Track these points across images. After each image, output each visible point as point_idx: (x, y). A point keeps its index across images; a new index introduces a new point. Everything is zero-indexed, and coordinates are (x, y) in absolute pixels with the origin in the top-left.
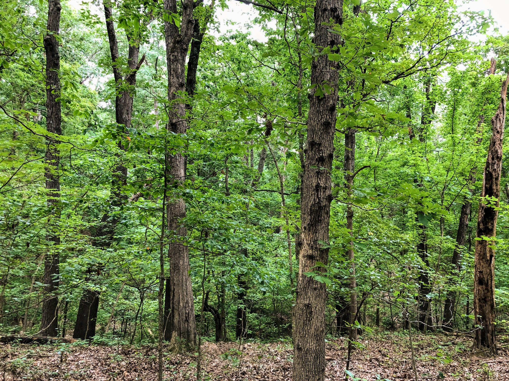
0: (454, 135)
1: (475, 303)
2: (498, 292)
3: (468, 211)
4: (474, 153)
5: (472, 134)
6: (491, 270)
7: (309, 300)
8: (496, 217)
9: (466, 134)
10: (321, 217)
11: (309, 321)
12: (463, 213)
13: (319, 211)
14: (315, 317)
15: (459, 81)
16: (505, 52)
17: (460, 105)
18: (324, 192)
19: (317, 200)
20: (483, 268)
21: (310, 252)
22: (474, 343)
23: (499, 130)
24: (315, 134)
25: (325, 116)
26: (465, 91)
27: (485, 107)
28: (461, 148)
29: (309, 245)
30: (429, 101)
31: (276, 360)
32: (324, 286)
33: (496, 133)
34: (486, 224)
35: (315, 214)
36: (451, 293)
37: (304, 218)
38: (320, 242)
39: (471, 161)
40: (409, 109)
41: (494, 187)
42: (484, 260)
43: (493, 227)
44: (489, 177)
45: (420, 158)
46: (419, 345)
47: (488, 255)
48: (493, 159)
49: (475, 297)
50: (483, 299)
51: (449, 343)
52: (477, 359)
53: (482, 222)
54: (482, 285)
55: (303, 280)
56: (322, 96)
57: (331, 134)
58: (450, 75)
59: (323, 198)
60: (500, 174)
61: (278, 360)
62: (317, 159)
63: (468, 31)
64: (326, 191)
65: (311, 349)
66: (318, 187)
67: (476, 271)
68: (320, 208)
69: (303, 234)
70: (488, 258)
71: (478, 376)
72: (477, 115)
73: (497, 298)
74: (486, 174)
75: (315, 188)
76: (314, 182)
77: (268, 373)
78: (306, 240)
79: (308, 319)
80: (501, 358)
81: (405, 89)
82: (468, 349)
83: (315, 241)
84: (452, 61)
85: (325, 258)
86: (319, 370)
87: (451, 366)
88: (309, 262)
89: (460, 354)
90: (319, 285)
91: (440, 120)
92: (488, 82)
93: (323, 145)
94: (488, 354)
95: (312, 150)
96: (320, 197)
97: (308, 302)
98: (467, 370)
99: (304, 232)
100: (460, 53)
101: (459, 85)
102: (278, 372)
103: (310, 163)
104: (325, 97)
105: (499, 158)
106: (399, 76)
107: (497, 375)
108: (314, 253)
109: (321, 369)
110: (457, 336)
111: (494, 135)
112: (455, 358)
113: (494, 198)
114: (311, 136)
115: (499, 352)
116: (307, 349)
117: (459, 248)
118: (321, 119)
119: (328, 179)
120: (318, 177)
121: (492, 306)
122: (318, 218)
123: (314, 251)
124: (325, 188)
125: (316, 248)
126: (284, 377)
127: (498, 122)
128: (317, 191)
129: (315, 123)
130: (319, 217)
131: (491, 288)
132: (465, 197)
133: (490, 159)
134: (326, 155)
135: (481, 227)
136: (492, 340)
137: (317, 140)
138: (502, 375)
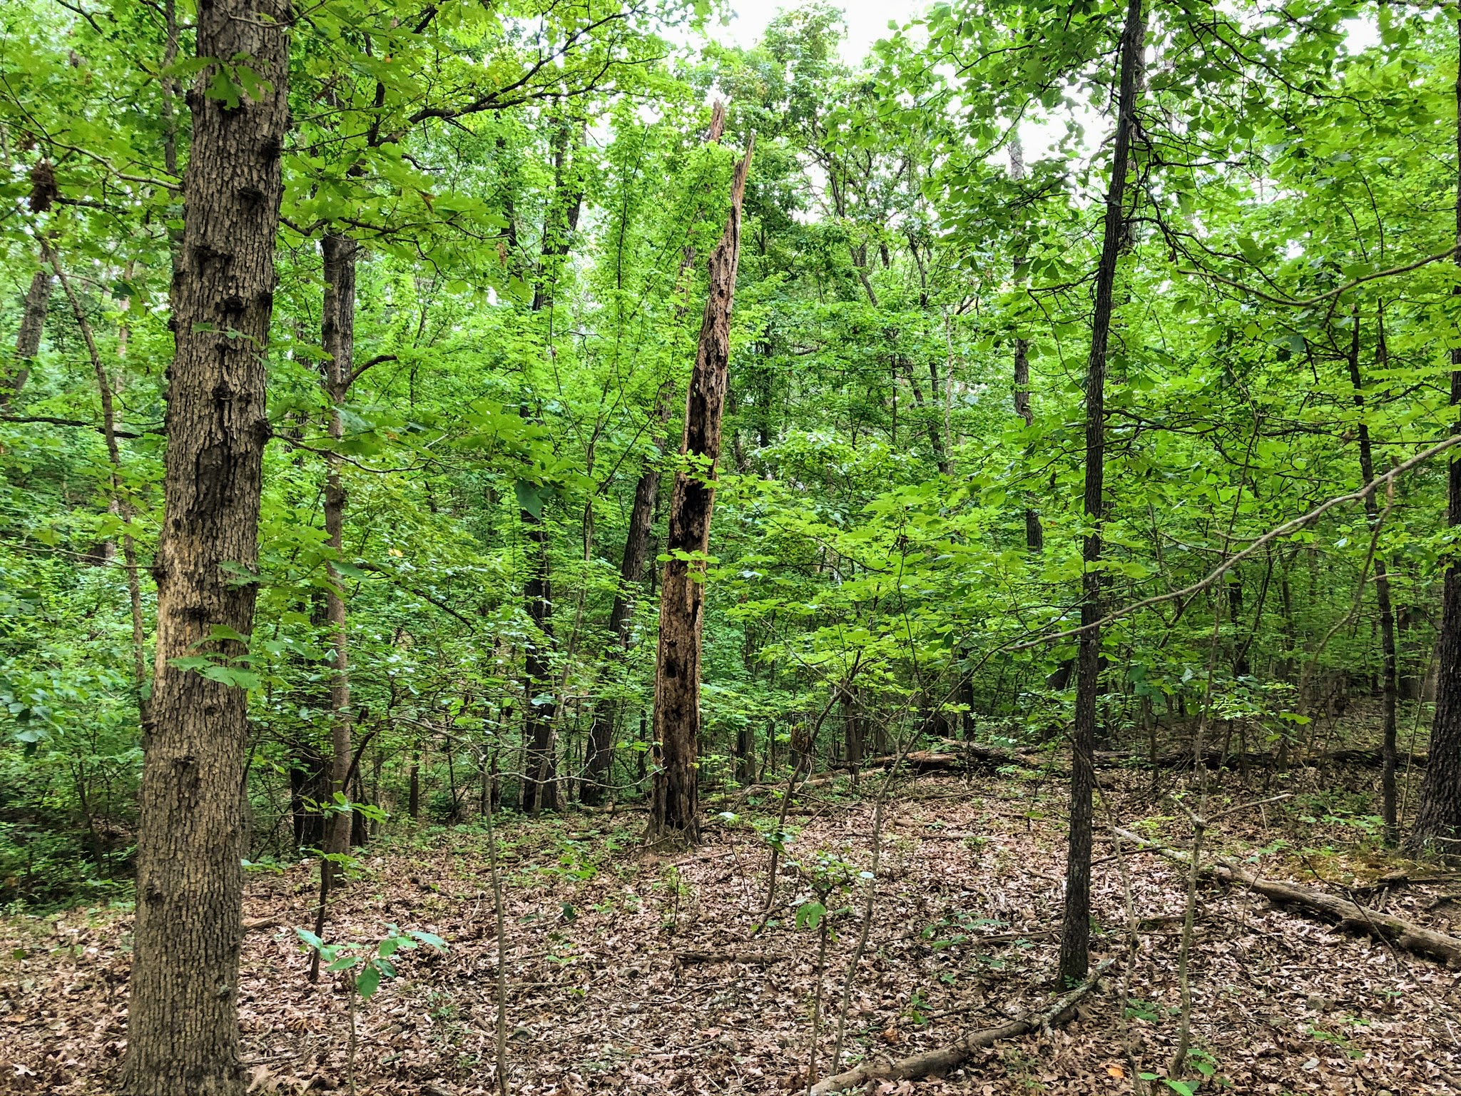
0: (623, 292)
1: (655, 721)
2: (706, 690)
3: (651, 497)
4: (667, 344)
5: (663, 295)
6: (693, 639)
7: (190, 747)
8: (711, 507)
9: (650, 294)
10: (232, 489)
11: (189, 808)
12: (640, 501)
13: (225, 468)
14: (209, 795)
15: (637, 146)
16: (744, 93)
17: (639, 212)
18: (242, 411)
19: (220, 436)
20: (676, 635)
21: (194, 599)
22: (651, 821)
23: (724, 288)
24: (211, 223)
25: (246, 170)
26: (651, 176)
27: (695, 227)
28: (638, 330)
29: (189, 576)
30: (560, 189)
31: (84, 958)
32: (240, 700)
33: (716, 296)
34: (688, 526)
35: (210, 479)
36: (602, 706)
37: (174, 491)
38: (226, 567)
39: (660, 365)
40: (509, 206)
41: (709, 434)
42: (680, 614)
43: (702, 532)
44: (699, 406)
45: (533, 348)
46: (518, 850)
47: (690, 601)
48: (708, 361)
49: (657, 707)
50: (673, 711)
51: (592, 832)
52: (656, 859)
53: (680, 519)
54: (674, 676)
55: (171, 688)
56: (232, 104)
57: (266, 231)
58: (615, 128)
59: (240, 431)
60: (722, 400)
61: (89, 957)
62: (217, 304)
63: (660, 11)
64: (250, 408)
65: (195, 891)
66: (221, 397)
67: (661, 643)
68: (228, 459)
69: (169, 542)
70: (690, 609)
71: (655, 902)
72: (678, 245)
73: (703, 706)
74: (692, 399)
75: (211, 397)
76: (210, 378)
77: (53, 1001)
78: (182, 561)
79: (185, 803)
80: (707, 849)
81: (500, 149)
82: (637, 839)
83: (212, 565)
84: (623, 86)
85: (244, 617)
86: (219, 952)
87: (593, 886)
88: (188, 629)
89: (618, 856)
90: (222, 700)
91: (590, 251)
92: (703, 159)
93: (239, 260)
94: (680, 844)
95: (201, 275)
96: (230, 428)
97: (184, 753)
98: (630, 891)
99: (175, 537)
100: (639, 69)
101: (637, 156)
102: (91, 991)
103: (197, 317)
104: (242, 109)
105: (721, 361)
106: (483, 101)
107: (697, 891)
108: (206, 602)
109: (227, 949)
110: (614, 813)
111: (713, 301)
112: (604, 866)
113: (705, 460)
114: (198, 229)
115: (705, 836)
116: (183, 894)
117: (627, 589)
118: (232, 179)
119: (254, 370)
120: (222, 362)
121: (693, 726)
122: (222, 494)
123: (206, 594)
124: (247, 399)
125: (215, 585)
126: (109, 1002)
127: (723, 266)
128: (220, 406)
129: (213, 188)
130: (224, 488)
131: (693, 682)
132: (644, 458)
133: (702, 360)
134: (248, 294)
135: (676, 533)
136: (691, 808)
137: (218, 243)
138: (708, 890)
